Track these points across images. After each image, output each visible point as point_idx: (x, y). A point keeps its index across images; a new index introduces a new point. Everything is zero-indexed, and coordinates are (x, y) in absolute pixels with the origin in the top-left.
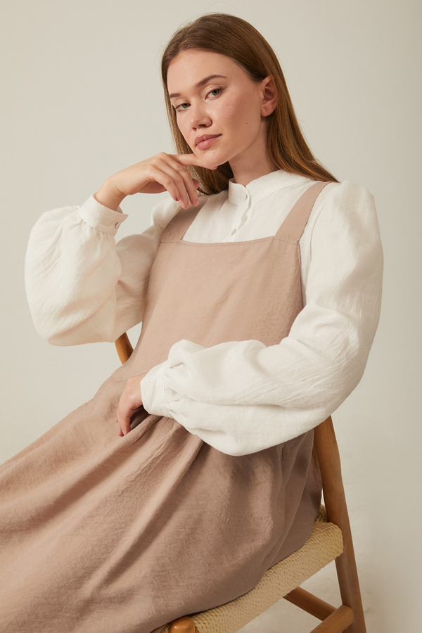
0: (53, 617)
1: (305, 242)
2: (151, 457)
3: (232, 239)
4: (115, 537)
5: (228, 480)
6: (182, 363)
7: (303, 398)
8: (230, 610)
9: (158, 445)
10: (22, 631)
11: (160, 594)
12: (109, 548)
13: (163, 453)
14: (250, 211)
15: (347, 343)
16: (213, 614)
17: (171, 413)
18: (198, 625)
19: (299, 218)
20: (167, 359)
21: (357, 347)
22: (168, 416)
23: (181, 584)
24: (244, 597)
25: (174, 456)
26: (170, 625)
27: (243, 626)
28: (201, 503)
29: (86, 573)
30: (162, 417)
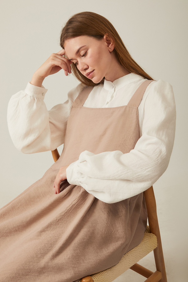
0: (26, 275)
1: (141, 108)
2: (71, 204)
3: (107, 106)
4: (55, 240)
5: (106, 215)
6: (85, 161)
7: (141, 177)
8: (108, 273)
9: (74, 199)
10: (12, 281)
11: (76, 266)
12: (52, 245)
13: (77, 202)
14: (115, 93)
15: (161, 152)
16: (100, 274)
17: (80, 183)
18: (94, 279)
19: (138, 97)
20: (78, 159)
21: (165, 154)
22: (79, 185)
23: (85, 262)
24: (114, 267)
25: (82, 204)
26: (81, 279)
27: (114, 280)
28: (93, 225)
29: (42, 256)
30: (76, 185)
